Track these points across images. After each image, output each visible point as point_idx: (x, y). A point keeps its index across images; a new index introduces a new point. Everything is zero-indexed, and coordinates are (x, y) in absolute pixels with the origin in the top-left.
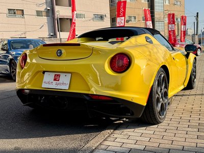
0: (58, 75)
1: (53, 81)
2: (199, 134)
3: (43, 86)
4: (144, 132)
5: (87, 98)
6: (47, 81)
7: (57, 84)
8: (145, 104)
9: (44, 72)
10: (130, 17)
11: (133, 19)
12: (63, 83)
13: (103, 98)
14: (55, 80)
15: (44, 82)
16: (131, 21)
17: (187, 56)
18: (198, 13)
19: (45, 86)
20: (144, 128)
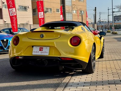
0: (41, 48)
1: (39, 51)
2: (113, 76)
3: (33, 54)
4: (87, 76)
5: (60, 59)
6: (36, 51)
7: (41, 52)
8: (88, 62)
9: (33, 46)
10: (47, 9)
11: (49, 10)
12: (45, 52)
13: (68, 59)
14: (40, 50)
15: (34, 52)
16: (48, 11)
17: (100, 38)
18: (96, 8)
19: (34, 54)
20: (86, 75)
